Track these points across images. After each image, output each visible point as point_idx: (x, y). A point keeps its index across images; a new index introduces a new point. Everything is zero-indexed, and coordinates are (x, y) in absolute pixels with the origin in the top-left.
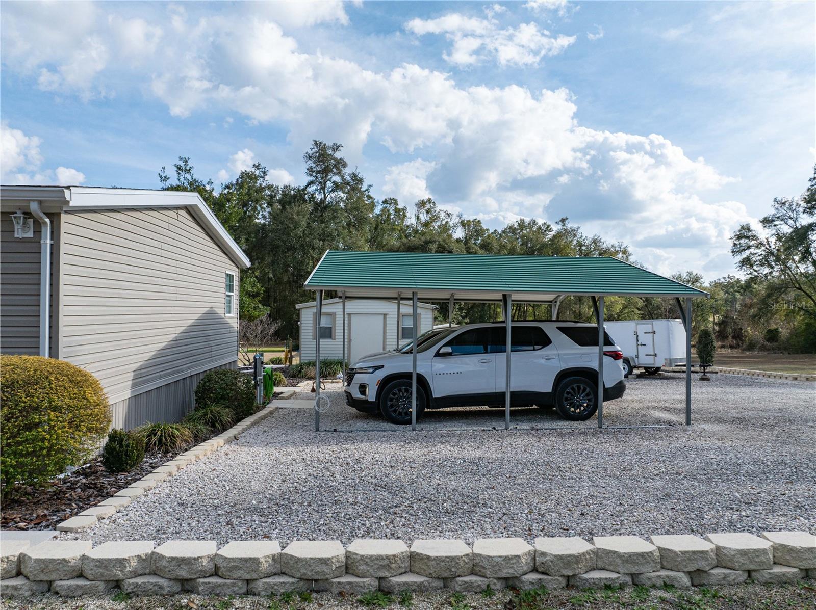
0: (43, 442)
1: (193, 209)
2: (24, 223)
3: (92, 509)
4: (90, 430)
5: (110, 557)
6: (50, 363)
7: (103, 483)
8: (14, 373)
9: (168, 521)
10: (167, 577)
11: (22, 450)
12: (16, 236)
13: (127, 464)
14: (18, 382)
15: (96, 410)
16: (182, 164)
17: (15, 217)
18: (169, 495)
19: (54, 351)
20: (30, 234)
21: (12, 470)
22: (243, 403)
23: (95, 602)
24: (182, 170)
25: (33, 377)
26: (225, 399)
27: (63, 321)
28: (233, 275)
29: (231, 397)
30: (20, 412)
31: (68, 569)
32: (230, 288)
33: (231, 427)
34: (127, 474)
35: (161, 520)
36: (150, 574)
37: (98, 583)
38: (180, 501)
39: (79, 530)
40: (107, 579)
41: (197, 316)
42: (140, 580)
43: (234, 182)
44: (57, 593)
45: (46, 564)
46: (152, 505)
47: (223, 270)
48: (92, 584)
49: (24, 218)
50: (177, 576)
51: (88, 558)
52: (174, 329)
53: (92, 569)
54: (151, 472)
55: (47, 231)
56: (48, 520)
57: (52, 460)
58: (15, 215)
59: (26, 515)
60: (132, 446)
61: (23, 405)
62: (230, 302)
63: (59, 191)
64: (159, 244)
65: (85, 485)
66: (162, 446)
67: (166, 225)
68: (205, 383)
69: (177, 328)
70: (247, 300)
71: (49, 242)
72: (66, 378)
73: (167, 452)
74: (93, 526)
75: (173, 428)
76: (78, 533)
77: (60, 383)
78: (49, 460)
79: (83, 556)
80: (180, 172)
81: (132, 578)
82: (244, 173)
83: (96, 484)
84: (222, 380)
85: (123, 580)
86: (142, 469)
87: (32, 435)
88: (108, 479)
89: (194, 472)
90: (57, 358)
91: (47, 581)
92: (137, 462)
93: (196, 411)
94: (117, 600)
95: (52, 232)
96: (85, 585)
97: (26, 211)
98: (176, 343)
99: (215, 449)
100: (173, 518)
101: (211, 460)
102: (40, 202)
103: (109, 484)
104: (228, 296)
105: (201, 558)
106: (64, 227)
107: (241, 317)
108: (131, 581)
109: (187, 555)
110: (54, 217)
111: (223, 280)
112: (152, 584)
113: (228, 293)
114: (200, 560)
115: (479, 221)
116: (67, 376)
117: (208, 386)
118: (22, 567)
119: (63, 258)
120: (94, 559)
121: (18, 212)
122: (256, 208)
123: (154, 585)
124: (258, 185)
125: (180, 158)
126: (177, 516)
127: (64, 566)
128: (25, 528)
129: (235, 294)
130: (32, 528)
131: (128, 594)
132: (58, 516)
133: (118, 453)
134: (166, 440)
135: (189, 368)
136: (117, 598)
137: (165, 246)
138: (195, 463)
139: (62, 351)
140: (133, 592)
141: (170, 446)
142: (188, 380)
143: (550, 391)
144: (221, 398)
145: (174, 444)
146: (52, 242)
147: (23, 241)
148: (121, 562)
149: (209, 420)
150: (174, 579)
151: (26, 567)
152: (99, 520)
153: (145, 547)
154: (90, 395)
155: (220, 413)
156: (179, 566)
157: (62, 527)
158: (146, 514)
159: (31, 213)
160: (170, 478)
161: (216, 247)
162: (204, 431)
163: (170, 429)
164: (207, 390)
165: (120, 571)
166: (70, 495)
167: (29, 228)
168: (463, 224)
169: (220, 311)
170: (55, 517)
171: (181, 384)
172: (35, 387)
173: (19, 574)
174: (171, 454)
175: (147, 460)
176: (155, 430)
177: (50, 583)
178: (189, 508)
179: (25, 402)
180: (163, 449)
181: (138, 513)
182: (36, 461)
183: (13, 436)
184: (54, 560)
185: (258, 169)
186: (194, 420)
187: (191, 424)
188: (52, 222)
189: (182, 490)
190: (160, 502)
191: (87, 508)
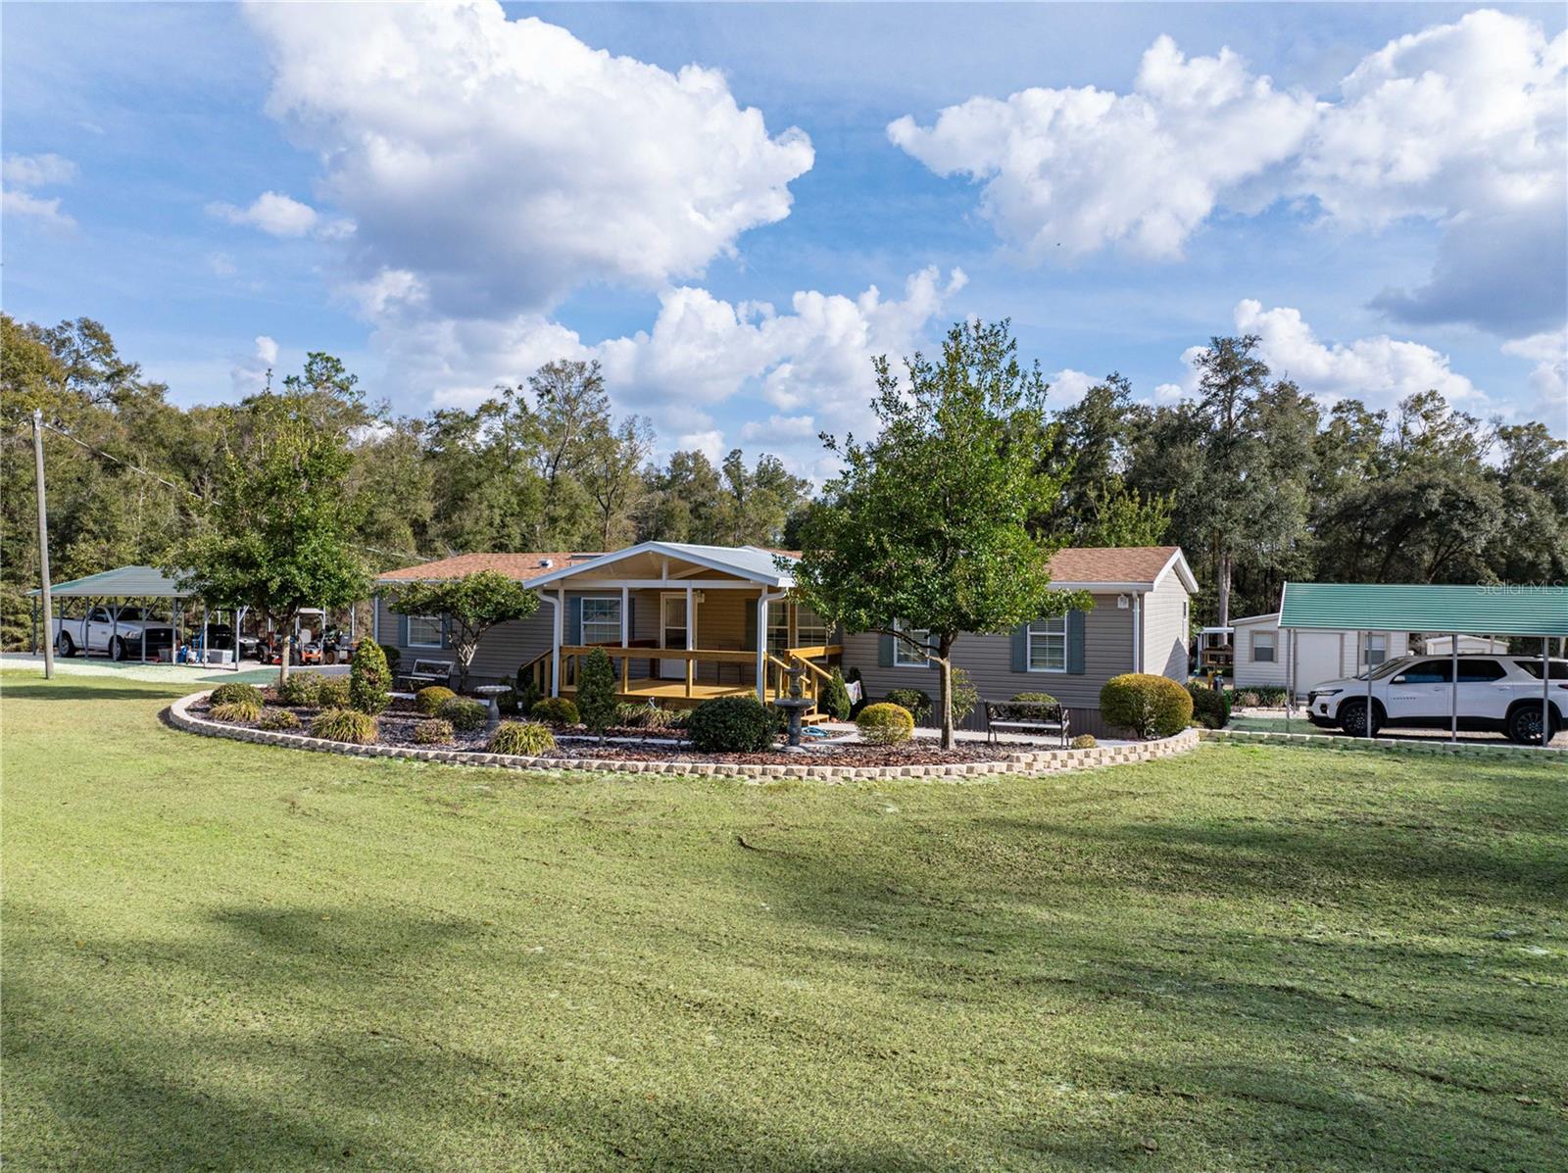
19: (1141, 670)
20: (1127, 606)
43: (1078, 406)
49: (1125, 597)
55: (1137, 604)
71: (1138, 610)
82: (1092, 391)
95: (1140, 605)
102: (1138, 591)
115: (1540, 426)
124: (1114, 407)
143: (1503, 717)
147: (1123, 610)
167: (1126, 602)
168: (1505, 434)
185: (1115, 382)
188: (1140, 598)
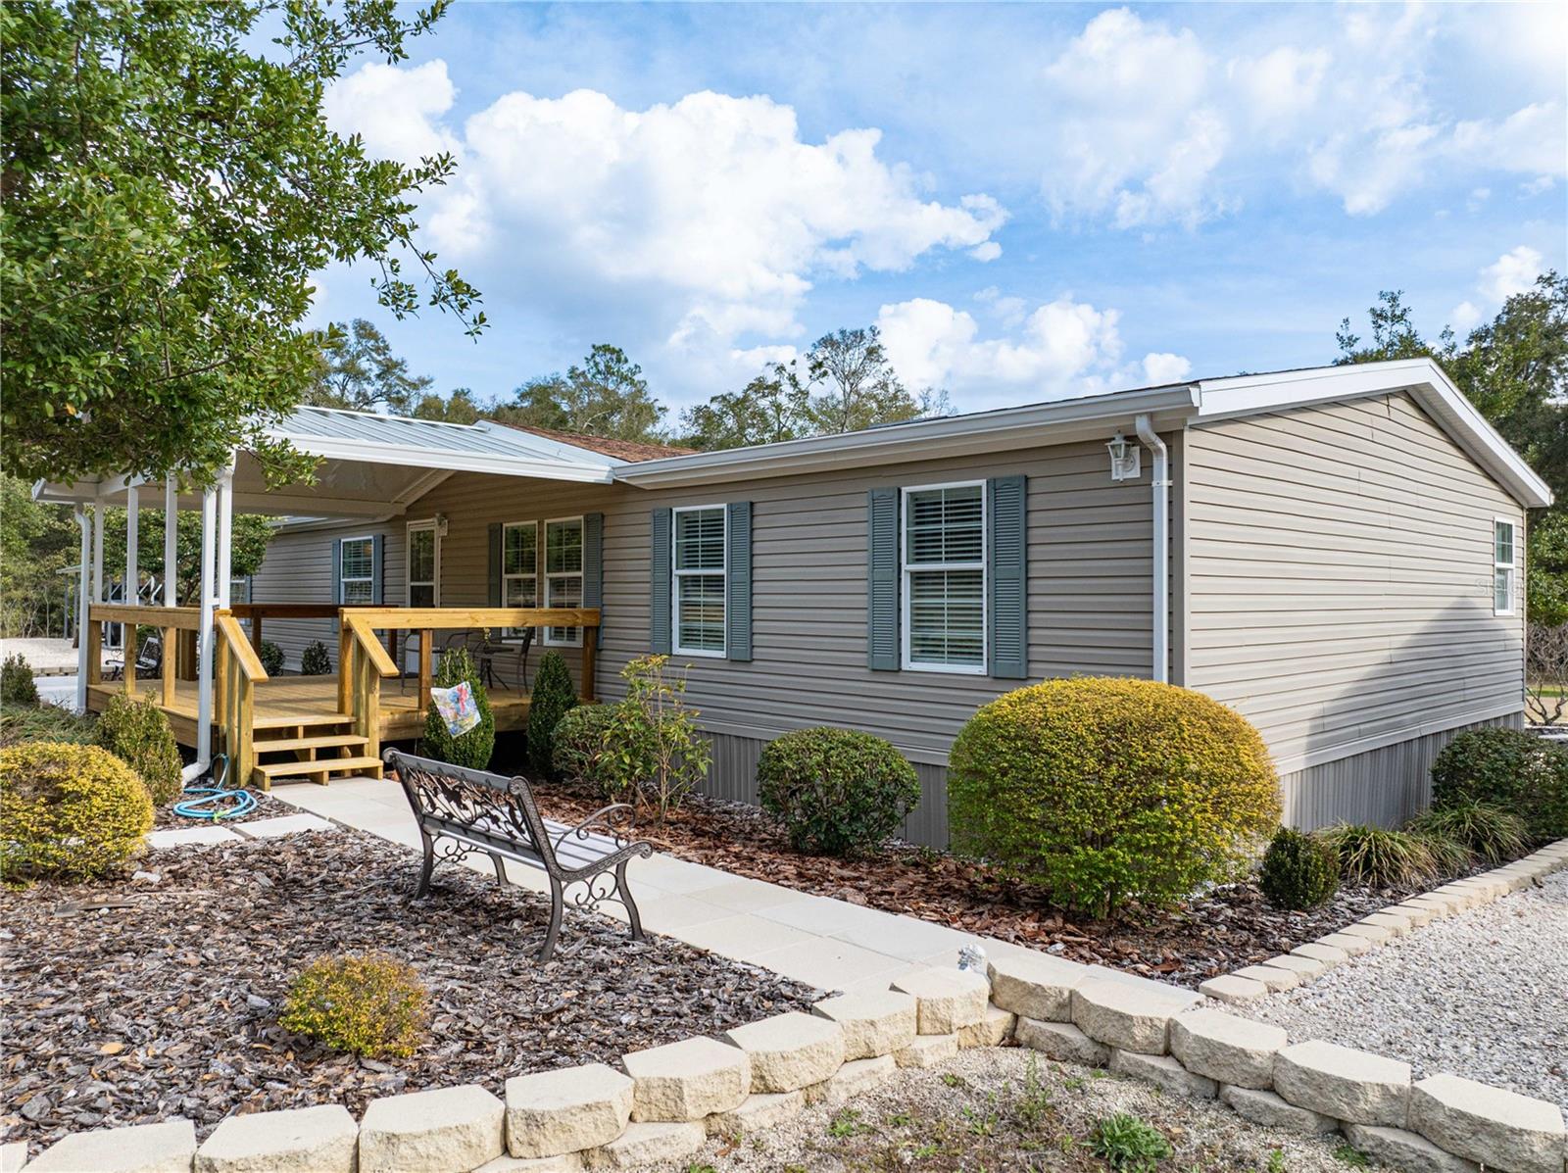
0: (1172, 832)
1: (1420, 392)
2: (1126, 455)
3: (1255, 968)
4: (1247, 821)
5: (1328, 1072)
6: (1177, 695)
7: (1263, 923)
8: (1124, 708)
9: (1406, 1029)
10: (1448, 1148)
11: (1139, 841)
12: (1114, 477)
13: (1306, 896)
14: (1131, 724)
15: (1258, 787)
16: (1386, 305)
17: (1113, 447)
18: (1401, 976)
19: (1176, 674)
20: (1135, 473)
21: (1124, 871)
22: (1548, 808)
23: (1300, 1148)
24: (1386, 318)
25: (1153, 717)
26: (1503, 794)
27: (1190, 621)
28: (1510, 526)
29: (1518, 790)
30: (1137, 774)
31: (1249, 1070)
32: (1505, 553)
33: (1521, 857)
34: (1305, 914)
35: (1392, 1023)
36: (1406, 1129)
37: (1305, 1114)
38: (1426, 993)
39: (1238, 1002)
40: (1321, 1111)
41: (1434, 614)
42: (1389, 1136)
43: (1491, 324)
44: (1231, 1107)
45: (1213, 1050)
46: (1368, 988)
47: (1488, 515)
48: (1294, 1112)
49: (1127, 446)
50: (1471, 1153)
51: (1284, 1061)
52: (1387, 639)
53: (1292, 1084)
54: (1353, 921)
55: (1161, 465)
56: (1183, 970)
57: (1186, 867)
58: (1113, 443)
59: (1146, 952)
60: (1316, 864)
61: (1140, 763)
62: (1504, 584)
63: (1182, 392)
64: (1353, 472)
65: (1232, 921)
66: (1371, 873)
67: (1366, 432)
68: (1455, 754)
69: (1392, 638)
70: (1544, 580)
71: (1165, 483)
72: (1205, 723)
73: (1381, 886)
74: (1262, 1001)
75: (1393, 839)
76: (1236, 1006)
77: (1197, 732)
78: (1182, 866)
79: (1276, 1054)
80: (1380, 322)
81: (1369, 1125)
82: (1514, 300)
83: (1251, 922)
84: (1496, 751)
85: (1353, 1124)
86: (1334, 910)
87: (1156, 816)
88: (1272, 918)
89: (1448, 938)
90: (1181, 684)
91: (1213, 1080)
92: (1323, 895)
93: (1436, 810)
94: (1342, 1159)
95: (1170, 466)
96: (1281, 1110)
97: (1129, 434)
98: (1392, 670)
99: (1490, 898)
100: (1417, 1025)
101: (1485, 921)
102: (1151, 416)
103: (1275, 929)
104: (1501, 571)
105: (1529, 1133)
106: (1190, 455)
107: (1532, 615)
108: (1371, 1131)
109: (1494, 1116)
110: (1172, 437)
111: (1489, 538)
112: (1414, 1151)
113: (1500, 565)
114: (1526, 1137)
116: (1206, 719)
117: (1462, 762)
118: (1173, 1042)
119: (1190, 510)
120: (1297, 1067)
121: (1118, 437)
122: (1546, 372)
123: (1419, 1156)
124: (1551, 320)
125: (1382, 295)
126: (1425, 1023)
127: (1242, 1063)
128: (1149, 974)
129: (1517, 567)
130: (1159, 977)
131: (1363, 1154)
132: (1197, 968)
133: (1289, 872)
134: (1379, 861)
135: (1418, 721)
136: (1343, 1155)
137: (1366, 475)
138: (1446, 919)
139: (1190, 675)
140: (1373, 1154)
141: (1388, 875)
142: (1416, 746)
144: (1494, 791)
145: (1395, 872)
146: (1170, 483)
147: (1125, 484)
148: (1351, 1088)
149: (1467, 835)
150: (1461, 1158)
151: (1180, 1044)
152: (1269, 992)
153: (1395, 1074)
154: (1246, 758)
155: (1493, 823)
156: (1474, 1134)
157: (1209, 989)
158: (1359, 1003)
159: (1136, 436)
160: (1398, 941)
161: (1472, 468)
162: (1459, 855)
163: (1388, 840)
164: (1460, 769)
165: (1348, 1104)
166: (1210, 934)
167: (1133, 462)
169: (1484, 603)
170: (1192, 968)
171: (1401, 751)
172: (1158, 734)
173: (1168, 1053)
174: (1389, 892)
175: (1343, 898)
176: (1357, 839)
177: (1219, 1085)
178: (1449, 1013)
179: (1143, 760)
180: (1373, 878)
181: (1342, 997)
182: (1162, 863)
183: (1126, 815)
184: (1226, 1046)
185: (1551, 285)
186: (1435, 831)
187: (1430, 836)
188: (1169, 448)
189: (1427, 971)
190: (1385, 986)
191: (1245, 965)
